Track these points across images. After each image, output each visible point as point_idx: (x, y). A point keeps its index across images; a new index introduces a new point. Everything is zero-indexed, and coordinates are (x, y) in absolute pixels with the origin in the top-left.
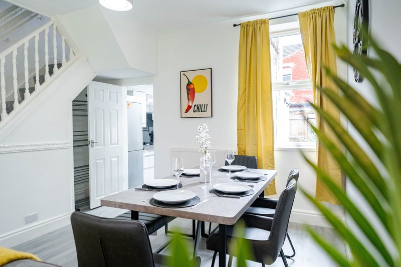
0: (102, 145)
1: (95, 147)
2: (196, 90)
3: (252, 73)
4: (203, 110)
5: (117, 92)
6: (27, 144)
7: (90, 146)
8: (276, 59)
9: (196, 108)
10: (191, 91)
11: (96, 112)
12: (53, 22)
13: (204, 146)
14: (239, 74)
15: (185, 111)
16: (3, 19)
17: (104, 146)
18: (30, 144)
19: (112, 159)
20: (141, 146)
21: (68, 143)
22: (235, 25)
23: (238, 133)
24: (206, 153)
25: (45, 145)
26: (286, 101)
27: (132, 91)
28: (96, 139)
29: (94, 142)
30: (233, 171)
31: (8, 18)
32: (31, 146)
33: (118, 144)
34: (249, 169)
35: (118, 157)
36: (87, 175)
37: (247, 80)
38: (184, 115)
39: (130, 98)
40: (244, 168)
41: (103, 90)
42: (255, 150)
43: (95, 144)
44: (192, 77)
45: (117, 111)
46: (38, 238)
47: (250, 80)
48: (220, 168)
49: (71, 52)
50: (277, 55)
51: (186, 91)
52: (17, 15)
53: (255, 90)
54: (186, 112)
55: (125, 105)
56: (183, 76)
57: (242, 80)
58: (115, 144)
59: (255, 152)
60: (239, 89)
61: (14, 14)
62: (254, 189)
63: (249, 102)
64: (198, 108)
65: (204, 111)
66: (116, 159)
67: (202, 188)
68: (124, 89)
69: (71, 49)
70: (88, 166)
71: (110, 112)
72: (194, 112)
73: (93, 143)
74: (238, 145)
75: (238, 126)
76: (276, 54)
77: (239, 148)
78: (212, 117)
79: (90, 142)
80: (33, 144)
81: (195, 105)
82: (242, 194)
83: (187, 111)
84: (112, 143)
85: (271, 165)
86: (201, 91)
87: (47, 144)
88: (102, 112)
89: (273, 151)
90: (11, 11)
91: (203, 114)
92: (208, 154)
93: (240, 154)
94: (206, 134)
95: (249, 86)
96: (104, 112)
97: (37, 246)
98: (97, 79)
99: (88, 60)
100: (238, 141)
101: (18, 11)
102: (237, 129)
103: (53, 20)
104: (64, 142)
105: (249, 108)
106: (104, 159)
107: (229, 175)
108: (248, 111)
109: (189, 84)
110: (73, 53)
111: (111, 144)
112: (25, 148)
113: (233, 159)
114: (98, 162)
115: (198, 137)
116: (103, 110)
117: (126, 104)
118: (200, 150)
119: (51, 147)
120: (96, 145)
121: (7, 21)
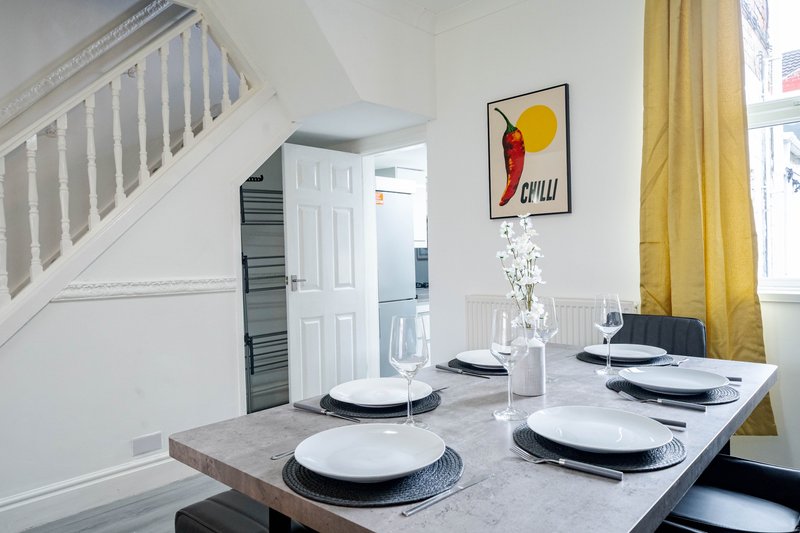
0: (315, 287)
1: (300, 291)
2: (526, 145)
3: (686, 79)
4: (545, 195)
5: (351, 169)
6: (136, 281)
7: (288, 287)
8: (762, 63)
9: (527, 192)
10: (514, 148)
11: (301, 212)
12: (201, 18)
13: (524, 281)
14: (646, 86)
15: (500, 201)
16: (121, 28)
17: (321, 288)
18: (143, 281)
19: (341, 318)
20: (413, 291)
21: (231, 281)
23: (642, 251)
24: (529, 303)
25: (177, 283)
26: (795, 177)
27: (393, 168)
28: (302, 273)
29: (299, 278)
30: (619, 362)
31: (130, 25)
32: (145, 284)
33: (354, 286)
34: (677, 359)
35: (354, 314)
36: (284, 352)
37: (672, 101)
38: (498, 211)
39: (384, 183)
40: (659, 352)
41: (318, 164)
42: (698, 302)
43: (299, 283)
44: (515, 113)
45: (352, 209)
46: (161, 488)
47: (679, 100)
48: (578, 352)
49: (243, 81)
50: (764, 51)
51: (502, 150)
52: (147, 19)
53: (697, 127)
54: (502, 204)
55: (371, 197)
56: (494, 115)
57: (657, 103)
58: (347, 285)
59: (700, 305)
60: (645, 129)
61: (141, 18)
62: (685, 437)
63: (677, 163)
64: (532, 192)
65: (549, 198)
66: (350, 318)
67: (498, 417)
68: (369, 161)
69: (242, 74)
70: (286, 332)
71: (335, 214)
72: (524, 201)
73: (294, 281)
74: (641, 285)
75: (644, 232)
76: (760, 47)
77: (645, 296)
78: (570, 211)
79: (290, 279)
80: (149, 280)
81: (526, 185)
82: (635, 461)
83: (504, 201)
84: (341, 282)
85: (756, 347)
86: (541, 147)
87: (181, 282)
88: (316, 212)
89: (757, 303)
90: (136, 13)
91: (548, 206)
92: (538, 308)
93: (649, 311)
94: (531, 245)
95: (678, 117)
96: (319, 215)
97: (148, 510)
98: (298, 139)
99: (275, 94)
100: (643, 274)
101: (151, 11)
102: (637, 240)
103: (199, 12)
104: (221, 278)
105: (677, 179)
106: (321, 318)
107: (605, 373)
108: (677, 189)
109: (510, 131)
110: (247, 83)
111: (338, 285)
112: (131, 290)
113: (617, 324)
114: (306, 323)
115: (503, 254)
116: (319, 207)
117: (373, 194)
118: (508, 296)
119: (191, 287)
120: (302, 286)
121: (129, 32)
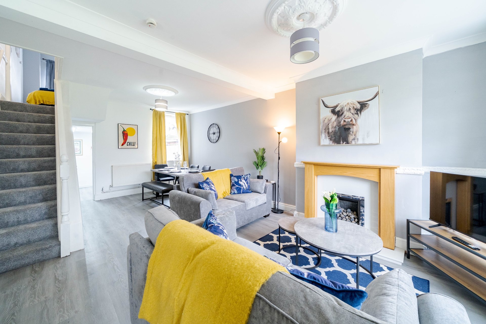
2: (128, 134)
4: (133, 145)
9: (128, 144)
10: (125, 135)
15: (121, 145)
22: (151, 109)
38: (121, 147)
44: (126, 128)
51: (122, 134)
56: (120, 126)
57: (155, 133)
64: (130, 144)
72: (127, 145)
75: (153, 152)
78: (138, 148)
81: (128, 142)
83: (123, 145)
86: (132, 135)
91: (133, 147)
109: (124, 131)
